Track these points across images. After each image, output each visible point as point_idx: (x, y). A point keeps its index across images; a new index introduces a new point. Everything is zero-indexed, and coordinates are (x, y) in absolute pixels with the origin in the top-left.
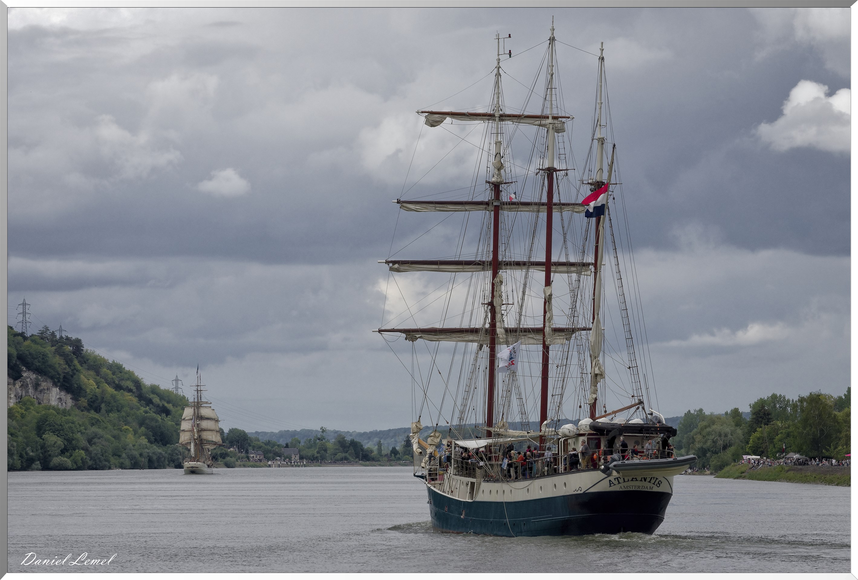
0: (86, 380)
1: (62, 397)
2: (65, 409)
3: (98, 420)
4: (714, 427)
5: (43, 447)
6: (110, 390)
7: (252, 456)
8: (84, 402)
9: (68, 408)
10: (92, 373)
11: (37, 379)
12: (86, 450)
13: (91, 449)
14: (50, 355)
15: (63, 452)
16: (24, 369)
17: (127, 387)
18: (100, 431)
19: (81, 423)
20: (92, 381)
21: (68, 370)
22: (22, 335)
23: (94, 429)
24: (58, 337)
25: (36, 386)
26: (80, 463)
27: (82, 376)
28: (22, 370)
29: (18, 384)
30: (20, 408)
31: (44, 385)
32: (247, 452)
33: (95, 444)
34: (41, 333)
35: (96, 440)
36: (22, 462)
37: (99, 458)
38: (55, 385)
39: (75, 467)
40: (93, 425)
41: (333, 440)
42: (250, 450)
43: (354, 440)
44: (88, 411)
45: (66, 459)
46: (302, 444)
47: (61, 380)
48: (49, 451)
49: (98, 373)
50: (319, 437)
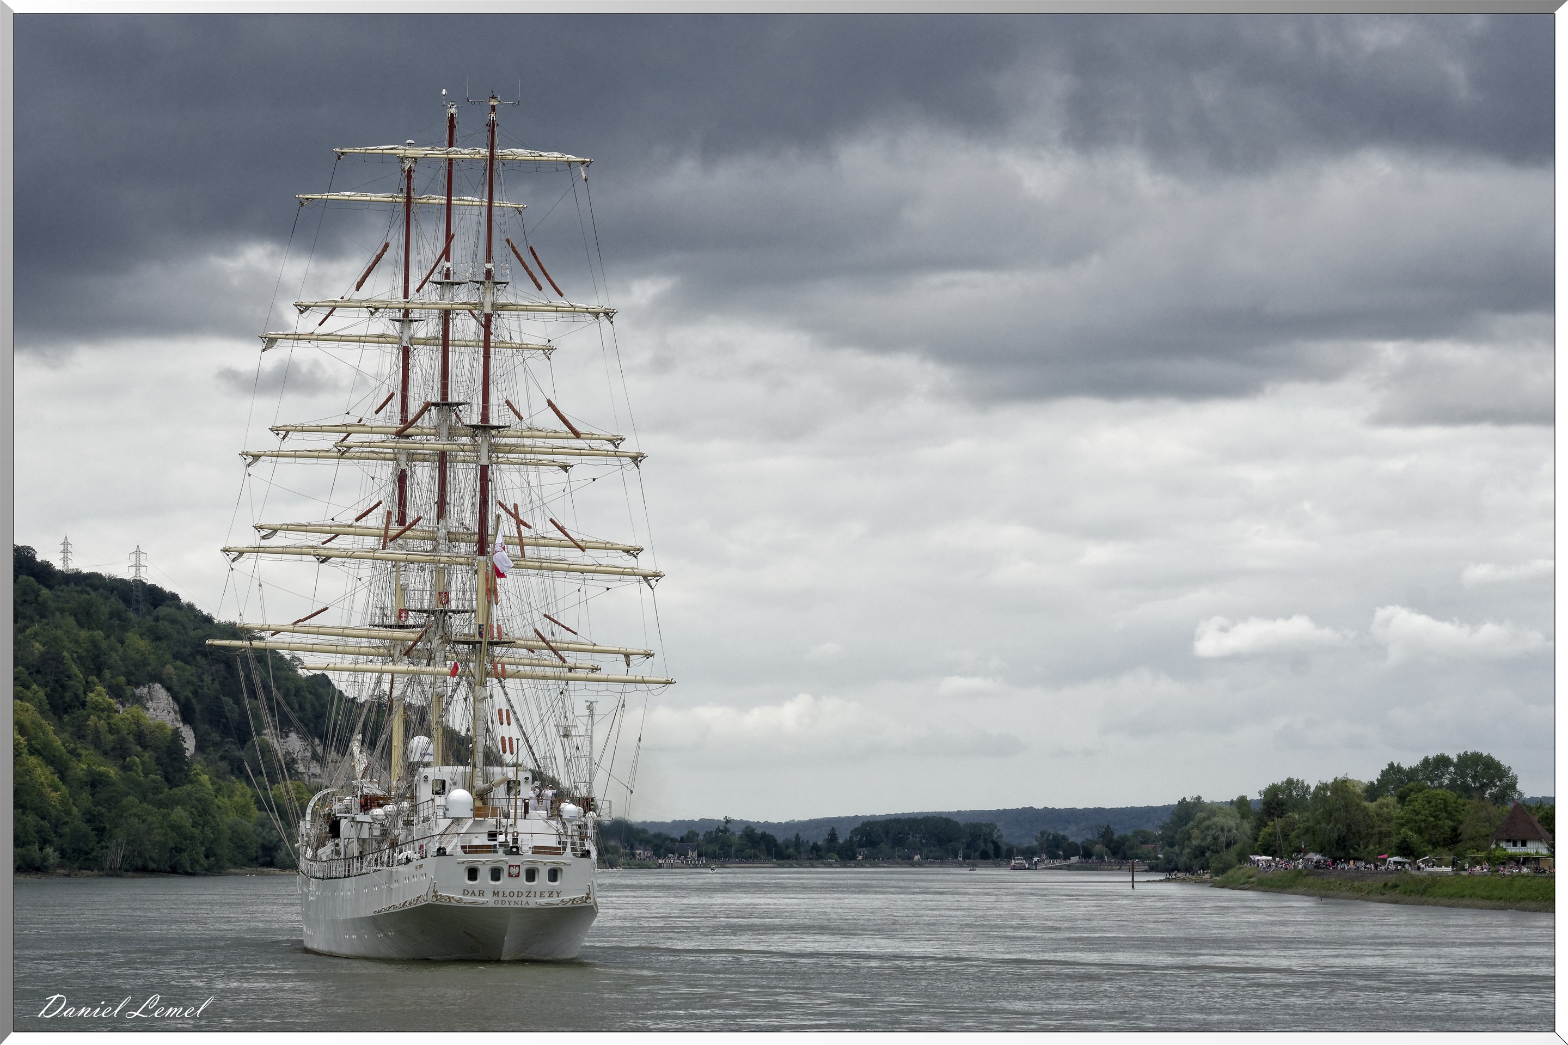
4: (1215, 819)
7: (638, 852)
32: (632, 847)
41: (739, 832)
42: (636, 843)
43: (766, 833)
46: (701, 837)
50: (721, 828)
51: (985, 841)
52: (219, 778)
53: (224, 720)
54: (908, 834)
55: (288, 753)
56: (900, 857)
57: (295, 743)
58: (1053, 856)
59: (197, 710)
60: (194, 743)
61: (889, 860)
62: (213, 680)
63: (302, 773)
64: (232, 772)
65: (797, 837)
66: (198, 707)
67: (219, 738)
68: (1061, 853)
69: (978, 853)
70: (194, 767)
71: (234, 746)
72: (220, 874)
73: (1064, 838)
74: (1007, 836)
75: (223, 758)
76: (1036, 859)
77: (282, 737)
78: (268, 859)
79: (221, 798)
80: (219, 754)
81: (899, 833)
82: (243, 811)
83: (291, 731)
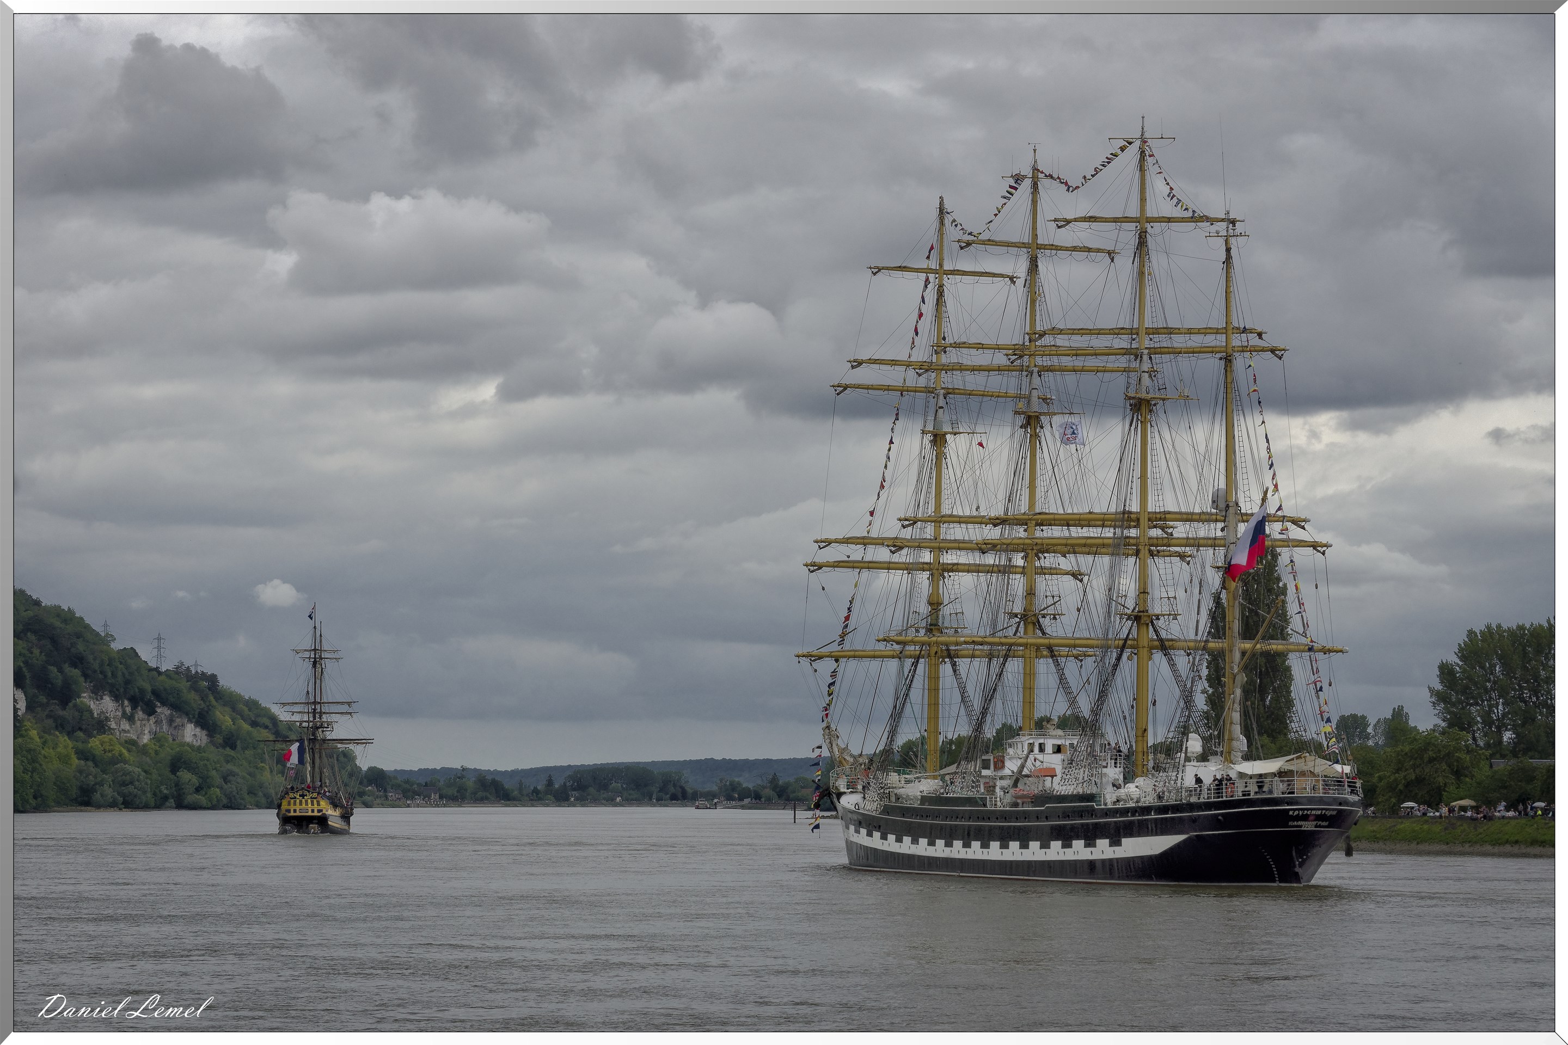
0: (222, 717)
1: (196, 733)
2: (200, 746)
3: (234, 757)
5: (177, 785)
6: (246, 726)
7: (391, 794)
8: (219, 739)
9: (203, 745)
10: (227, 709)
11: (171, 715)
12: (221, 788)
13: (225, 786)
14: (185, 691)
15: (198, 790)
16: (159, 705)
17: (264, 724)
18: (235, 769)
19: (216, 760)
20: (227, 718)
21: (203, 705)
22: (156, 669)
23: (230, 767)
24: (193, 672)
25: (171, 721)
26: (215, 802)
27: (218, 713)
28: (156, 706)
29: (152, 719)
30: (154, 744)
31: (178, 721)
32: (385, 791)
33: (230, 782)
34: (176, 668)
35: (230, 778)
36: (155, 800)
37: (234, 796)
38: (190, 721)
39: (210, 805)
40: (228, 762)
41: (474, 779)
42: (389, 789)
43: (494, 779)
44: (224, 747)
45: (200, 797)
46: (442, 783)
47: (197, 716)
48: (183, 789)
49: (234, 709)
50: (459, 775)
51: (675, 785)
52: (44, 732)
53: (50, 686)
54: (612, 780)
55: (102, 712)
56: (604, 799)
57: (107, 705)
58: (730, 798)
59: (28, 677)
60: (25, 704)
61: (596, 802)
62: (41, 652)
63: (114, 729)
64: (57, 728)
65: (521, 784)
66: (28, 675)
67: (45, 700)
68: (737, 796)
69: (668, 796)
70: (25, 723)
71: (57, 707)
72: (46, 812)
73: (739, 784)
74: (692, 782)
75: (48, 716)
76: (716, 801)
77: (97, 700)
78: (86, 799)
79: (47, 750)
80: (46, 713)
81: (605, 779)
82: (64, 759)
83: (104, 695)
